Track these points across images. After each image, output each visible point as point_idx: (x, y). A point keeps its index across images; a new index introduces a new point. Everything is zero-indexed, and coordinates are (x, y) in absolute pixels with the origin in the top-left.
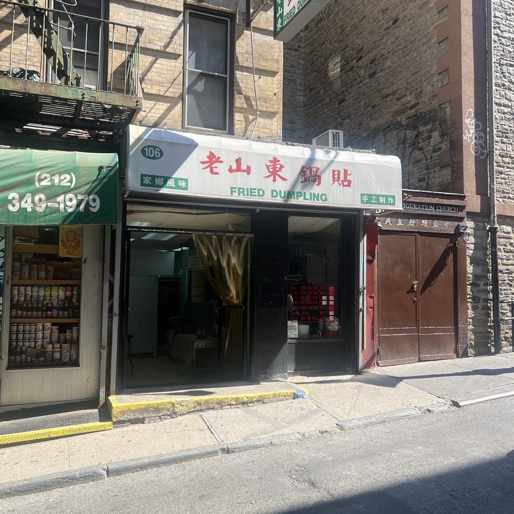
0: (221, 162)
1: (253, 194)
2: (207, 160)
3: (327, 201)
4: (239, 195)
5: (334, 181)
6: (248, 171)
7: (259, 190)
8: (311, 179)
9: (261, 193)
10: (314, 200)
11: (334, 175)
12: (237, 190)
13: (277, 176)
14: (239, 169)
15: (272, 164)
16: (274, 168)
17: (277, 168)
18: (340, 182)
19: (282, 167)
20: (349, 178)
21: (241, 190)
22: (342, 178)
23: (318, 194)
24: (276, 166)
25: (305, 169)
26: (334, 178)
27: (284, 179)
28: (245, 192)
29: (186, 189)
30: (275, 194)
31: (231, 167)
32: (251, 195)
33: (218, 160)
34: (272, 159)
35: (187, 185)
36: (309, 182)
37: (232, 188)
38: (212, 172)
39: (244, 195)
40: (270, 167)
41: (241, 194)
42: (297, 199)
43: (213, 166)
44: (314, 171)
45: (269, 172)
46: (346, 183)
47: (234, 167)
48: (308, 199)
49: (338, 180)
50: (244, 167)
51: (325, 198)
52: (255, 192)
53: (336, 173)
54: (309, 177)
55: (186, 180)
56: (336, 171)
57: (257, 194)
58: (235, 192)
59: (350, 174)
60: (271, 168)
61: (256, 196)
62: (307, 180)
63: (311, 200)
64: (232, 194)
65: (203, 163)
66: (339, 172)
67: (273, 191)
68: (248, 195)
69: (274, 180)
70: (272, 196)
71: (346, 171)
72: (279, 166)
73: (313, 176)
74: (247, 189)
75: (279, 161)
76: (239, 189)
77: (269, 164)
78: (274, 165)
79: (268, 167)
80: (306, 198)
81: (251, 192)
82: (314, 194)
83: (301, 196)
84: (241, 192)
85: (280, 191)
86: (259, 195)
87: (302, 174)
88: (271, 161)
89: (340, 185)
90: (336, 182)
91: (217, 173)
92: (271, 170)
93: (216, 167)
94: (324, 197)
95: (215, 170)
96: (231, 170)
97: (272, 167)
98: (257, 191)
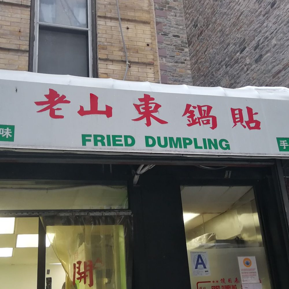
0: (68, 102)
1: (117, 143)
2: (46, 100)
3: (229, 149)
4: (96, 144)
5: (235, 122)
6: (108, 112)
7: (126, 137)
8: (203, 121)
9: (130, 141)
10: (210, 148)
11: (234, 115)
12: (92, 139)
13: (151, 118)
14: (94, 110)
15: (143, 103)
16: (147, 108)
17: (151, 107)
18: (244, 124)
19: (158, 106)
20: (255, 118)
21: (99, 138)
22: (246, 118)
23: (215, 140)
24: (150, 105)
25: (191, 109)
26: (234, 119)
27: (162, 122)
28: (105, 141)
29: (11, 139)
30: (151, 142)
31: (82, 108)
32: (115, 144)
33: (63, 100)
34: (143, 97)
35: (13, 134)
36: (200, 125)
37: (84, 136)
38: (53, 115)
39: (103, 144)
40: (141, 107)
41: (99, 144)
42: (185, 147)
43: (55, 107)
44: (204, 111)
45: (140, 113)
46: (253, 125)
47: (87, 107)
48: (201, 148)
49: (241, 121)
50: (101, 107)
51: (226, 145)
52: (121, 141)
53: (237, 112)
54: (199, 119)
55: (12, 128)
56: (236, 110)
57: (123, 142)
58: (90, 140)
59: (256, 113)
60: (143, 108)
61: (122, 145)
62: (197, 123)
63: (206, 148)
64: (84, 144)
65: (38, 103)
66: (240, 111)
67: (147, 138)
68: (109, 144)
69: (149, 124)
70: (147, 145)
71: (250, 110)
72: (153, 106)
73: (205, 117)
74: (108, 136)
75: (153, 99)
76: (96, 136)
77: (139, 103)
78: (147, 104)
79: (137, 107)
80: (198, 146)
81: (115, 141)
82: (209, 140)
83: (190, 143)
84: (99, 141)
85: (159, 138)
86: (127, 144)
87: (188, 115)
88: (140, 100)
89: (245, 127)
90: (239, 124)
91: (62, 117)
92: (142, 111)
93: (58, 109)
94: (224, 143)
95: (57, 113)
96: (82, 112)
97: (144, 106)
98: (123, 139)
